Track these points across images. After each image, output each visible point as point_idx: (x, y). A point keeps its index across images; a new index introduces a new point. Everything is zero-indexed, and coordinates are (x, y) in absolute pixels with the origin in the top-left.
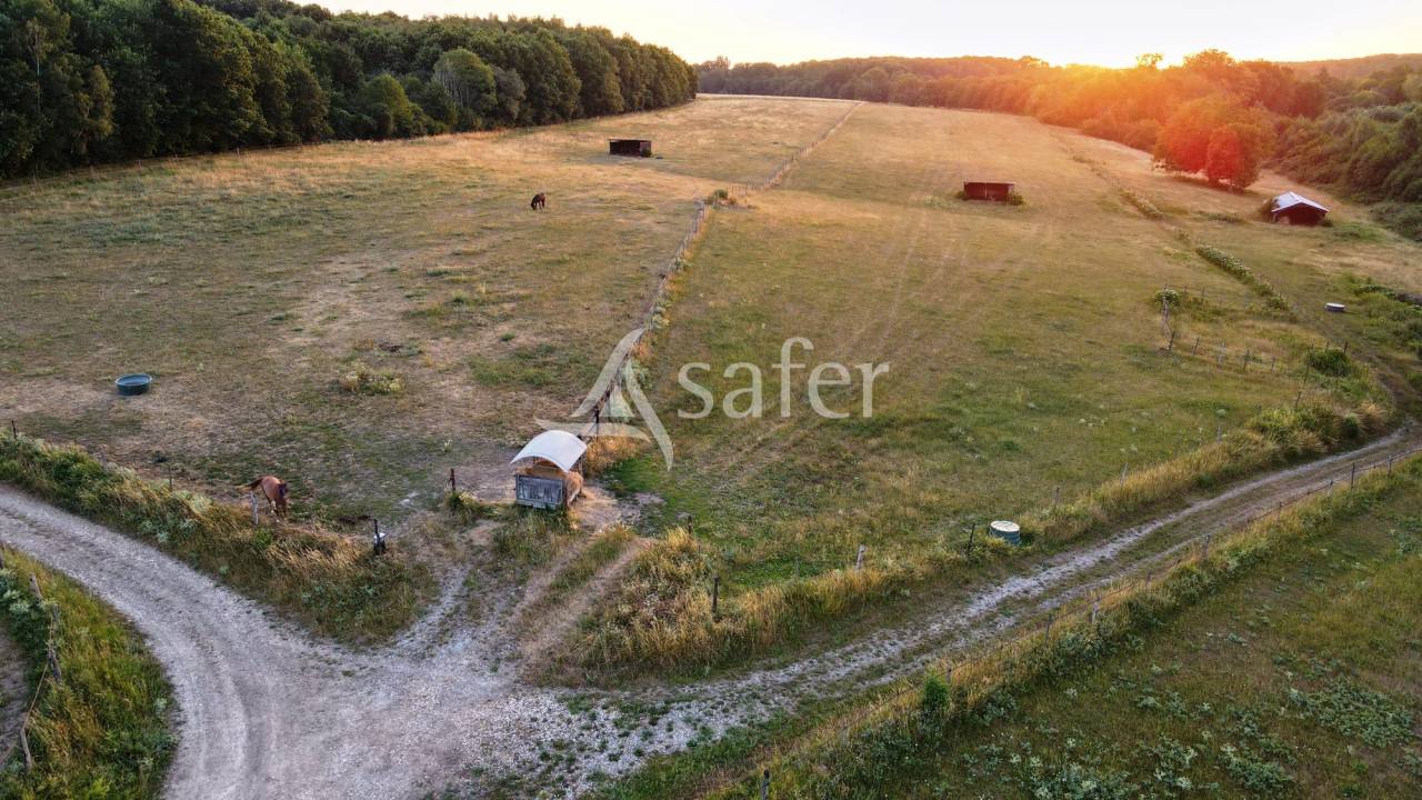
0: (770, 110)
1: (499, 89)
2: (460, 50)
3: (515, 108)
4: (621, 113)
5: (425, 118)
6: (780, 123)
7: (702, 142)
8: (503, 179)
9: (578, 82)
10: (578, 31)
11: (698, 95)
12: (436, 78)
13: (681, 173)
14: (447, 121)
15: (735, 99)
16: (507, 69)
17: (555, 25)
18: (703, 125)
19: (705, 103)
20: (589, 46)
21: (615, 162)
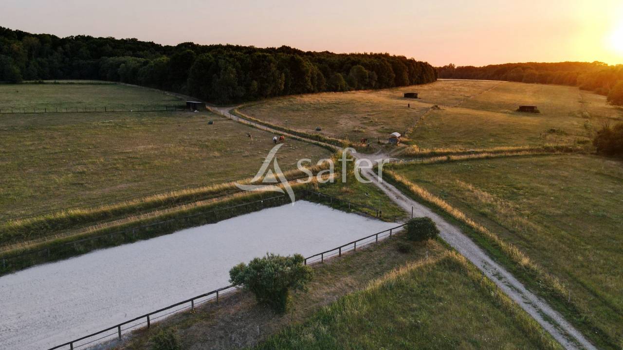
0: (465, 85)
1: (369, 77)
2: (358, 66)
3: (374, 84)
4: (408, 86)
5: (348, 86)
6: (466, 89)
7: (435, 94)
8: (375, 101)
9: (394, 75)
10: (394, 57)
11: (438, 79)
12: (351, 74)
13: (426, 103)
14: (354, 87)
15: (453, 81)
16: (372, 71)
17: (387, 55)
18: (437, 89)
19: (439, 82)
20: (398, 63)
21: (406, 100)
